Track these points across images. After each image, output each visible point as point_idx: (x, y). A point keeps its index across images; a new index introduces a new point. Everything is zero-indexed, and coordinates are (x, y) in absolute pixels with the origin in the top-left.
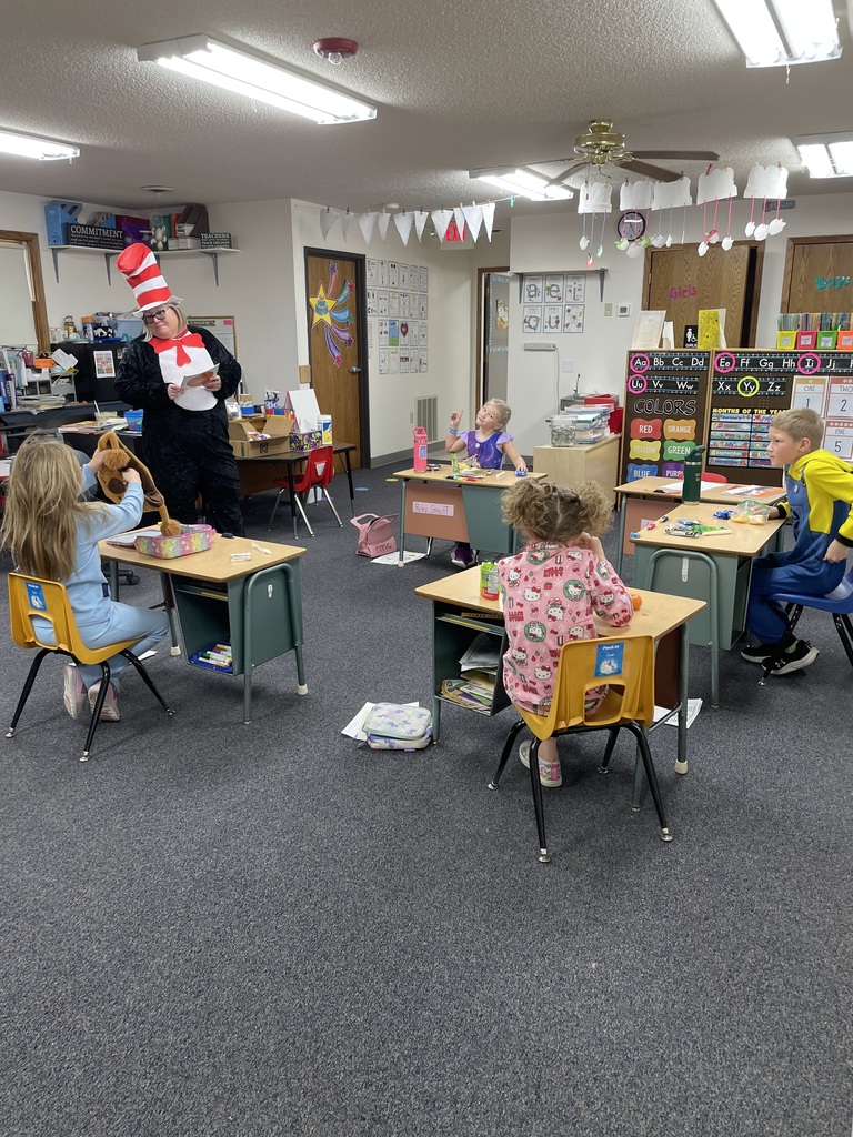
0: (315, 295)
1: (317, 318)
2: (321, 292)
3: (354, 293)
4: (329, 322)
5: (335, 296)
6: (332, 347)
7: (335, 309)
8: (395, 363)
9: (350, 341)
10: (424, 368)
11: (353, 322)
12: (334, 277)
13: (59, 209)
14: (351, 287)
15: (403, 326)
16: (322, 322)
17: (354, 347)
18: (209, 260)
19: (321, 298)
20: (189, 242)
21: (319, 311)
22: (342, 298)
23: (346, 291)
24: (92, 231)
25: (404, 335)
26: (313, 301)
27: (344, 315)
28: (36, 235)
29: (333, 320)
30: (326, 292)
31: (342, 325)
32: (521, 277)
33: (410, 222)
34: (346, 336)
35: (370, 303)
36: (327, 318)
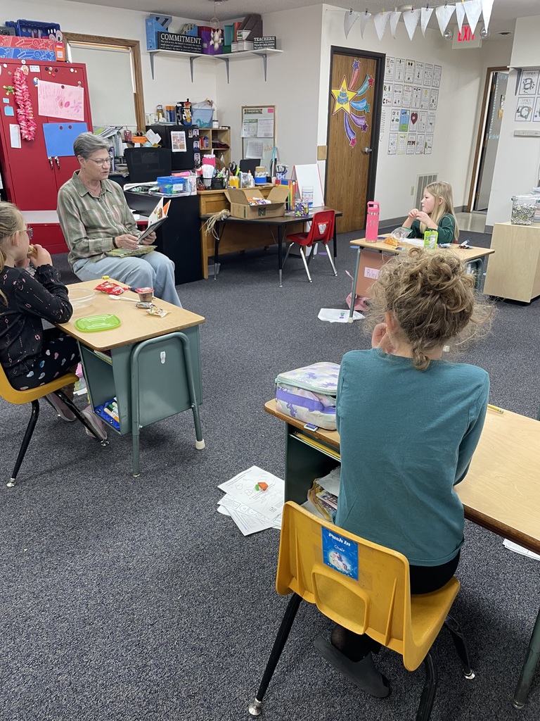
0: (338, 87)
1: (338, 107)
2: (344, 85)
3: (373, 87)
4: (348, 110)
5: (355, 89)
6: (349, 131)
7: (355, 99)
8: (402, 145)
9: (365, 127)
10: (428, 151)
11: (370, 111)
12: (356, 73)
13: (154, 21)
14: (370, 81)
15: (413, 115)
16: (342, 111)
17: (368, 132)
18: (261, 59)
19: (343, 90)
20: (246, 45)
21: (340, 101)
22: (362, 90)
23: (366, 85)
24: (177, 39)
25: (414, 122)
26: (336, 92)
27: (362, 105)
28: (138, 42)
29: (352, 108)
30: (348, 85)
31: (359, 114)
32: (520, 71)
33: (417, 18)
34: (362, 122)
35: (386, 95)
36: (347, 107)
